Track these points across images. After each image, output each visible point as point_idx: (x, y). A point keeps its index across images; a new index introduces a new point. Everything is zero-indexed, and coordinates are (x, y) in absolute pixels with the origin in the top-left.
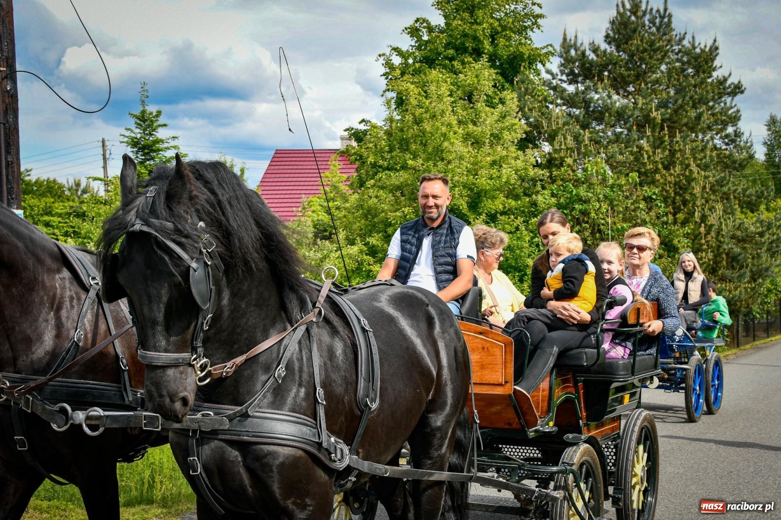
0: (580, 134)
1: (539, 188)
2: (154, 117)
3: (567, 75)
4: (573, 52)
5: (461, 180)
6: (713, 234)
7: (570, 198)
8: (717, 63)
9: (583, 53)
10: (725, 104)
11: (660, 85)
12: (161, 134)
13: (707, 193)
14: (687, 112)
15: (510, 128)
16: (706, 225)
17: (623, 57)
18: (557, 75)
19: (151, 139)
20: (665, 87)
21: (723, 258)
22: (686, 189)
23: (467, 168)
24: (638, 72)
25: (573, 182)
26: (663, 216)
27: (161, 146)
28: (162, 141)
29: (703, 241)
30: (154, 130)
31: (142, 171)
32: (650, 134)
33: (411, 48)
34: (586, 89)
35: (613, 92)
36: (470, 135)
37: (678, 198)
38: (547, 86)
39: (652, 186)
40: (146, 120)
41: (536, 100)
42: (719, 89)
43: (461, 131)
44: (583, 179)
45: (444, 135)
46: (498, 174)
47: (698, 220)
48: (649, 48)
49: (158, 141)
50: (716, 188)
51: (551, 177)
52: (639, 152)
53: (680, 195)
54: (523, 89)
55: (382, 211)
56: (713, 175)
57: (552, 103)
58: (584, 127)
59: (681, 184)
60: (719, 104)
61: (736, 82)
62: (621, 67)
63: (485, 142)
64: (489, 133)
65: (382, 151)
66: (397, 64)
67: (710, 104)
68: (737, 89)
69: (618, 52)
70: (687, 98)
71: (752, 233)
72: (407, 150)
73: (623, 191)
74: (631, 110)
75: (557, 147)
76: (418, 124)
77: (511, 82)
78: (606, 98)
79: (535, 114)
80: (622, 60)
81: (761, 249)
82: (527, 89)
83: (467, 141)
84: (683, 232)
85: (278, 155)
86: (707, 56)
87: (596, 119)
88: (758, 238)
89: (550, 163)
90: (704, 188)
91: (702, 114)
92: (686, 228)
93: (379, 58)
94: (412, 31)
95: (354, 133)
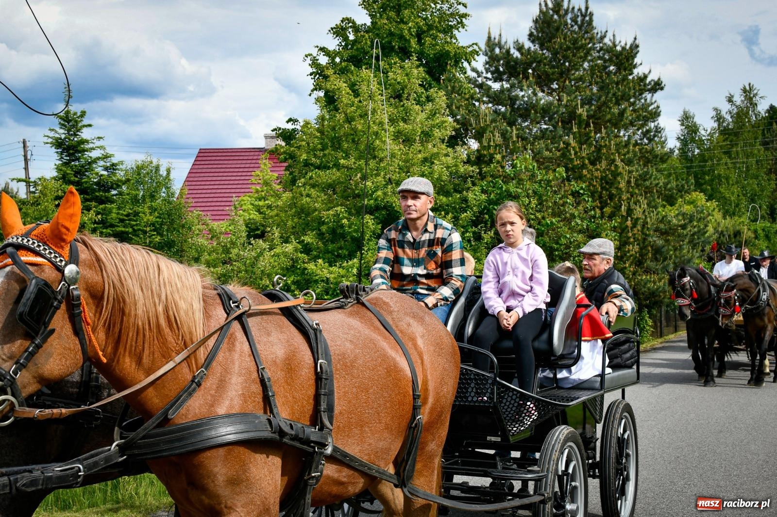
0: (507, 131)
1: (469, 184)
2: (78, 117)
3: (492, 73)
4: (497, 51)
6: (639, 227)
7: (500, 194)
8: (637, 60)
9: (508, 51)
10: (646, 100)
11: (584, 83)
12: (85, 134)
13: (632, 187)
14: (610, 108)
15: (440, 126)
16: (632, 218)
17: (547, 55)
18: (482, 73)
19: (76, 139)
20: (588, 84)
21: (649, 251)
22: (612, 184)
23: (399, 165)
24: (562, 70)
25: (502, 178)
26: (591, 210)
27: (87, 146)
28: (87, 141)
29: (630, 234)
31: (68, 172)
32: (577, 130)
33: (338, 47)
34: (511, 87)
35: (538, 89)
36: (400, 133)
37: (604, 192)
38: (473, 84)
39: (579, 182)
40: (71, 121)
41: (462, 98)
42: (640, 85)
43: (392, 129)
44: (512, 175)
45: (376, 134)
47: (625, 214)
48: (572, 46)
49: (83, 142)
50: (640, 182)
51: (480, 173)
52: (566, 148)
53: (607, 190)
54: (449, 88)
55: (316, 210)
56: (637, 170)
57: (478, 100)
58: (511, 124)
59: (607, 179)
60: (639, 100)
61: (656, 79)
62: (545, 65)
63: (415, 139)
64: (420, 131)
65: (314, 149)
66: (325, 64)
67: (632, 100)
68: (657, 86)
69: (542, 50)
70: (610, 95)
71: (675, 225)
72: (339, 148)
73: (551, 187)
74: (555, 107)
75: (486, 144)
76: (350, 123)
77: (438, 80)
78: (532, 95)
79: (462, 111)
80: (546, 58)
81: (683, 241)
82: (453, 88)
83: (398, 139)
84: (610, 226)
85: (202, 155)
86: (628, 53)
87: (521, 116)
88: (680, 231)
89: (479, 159)
90: (629, 182)
91: (625, 110)
92: (613, 221)
93: (306, 58)
94: (339, 31)
95: (282, 133)
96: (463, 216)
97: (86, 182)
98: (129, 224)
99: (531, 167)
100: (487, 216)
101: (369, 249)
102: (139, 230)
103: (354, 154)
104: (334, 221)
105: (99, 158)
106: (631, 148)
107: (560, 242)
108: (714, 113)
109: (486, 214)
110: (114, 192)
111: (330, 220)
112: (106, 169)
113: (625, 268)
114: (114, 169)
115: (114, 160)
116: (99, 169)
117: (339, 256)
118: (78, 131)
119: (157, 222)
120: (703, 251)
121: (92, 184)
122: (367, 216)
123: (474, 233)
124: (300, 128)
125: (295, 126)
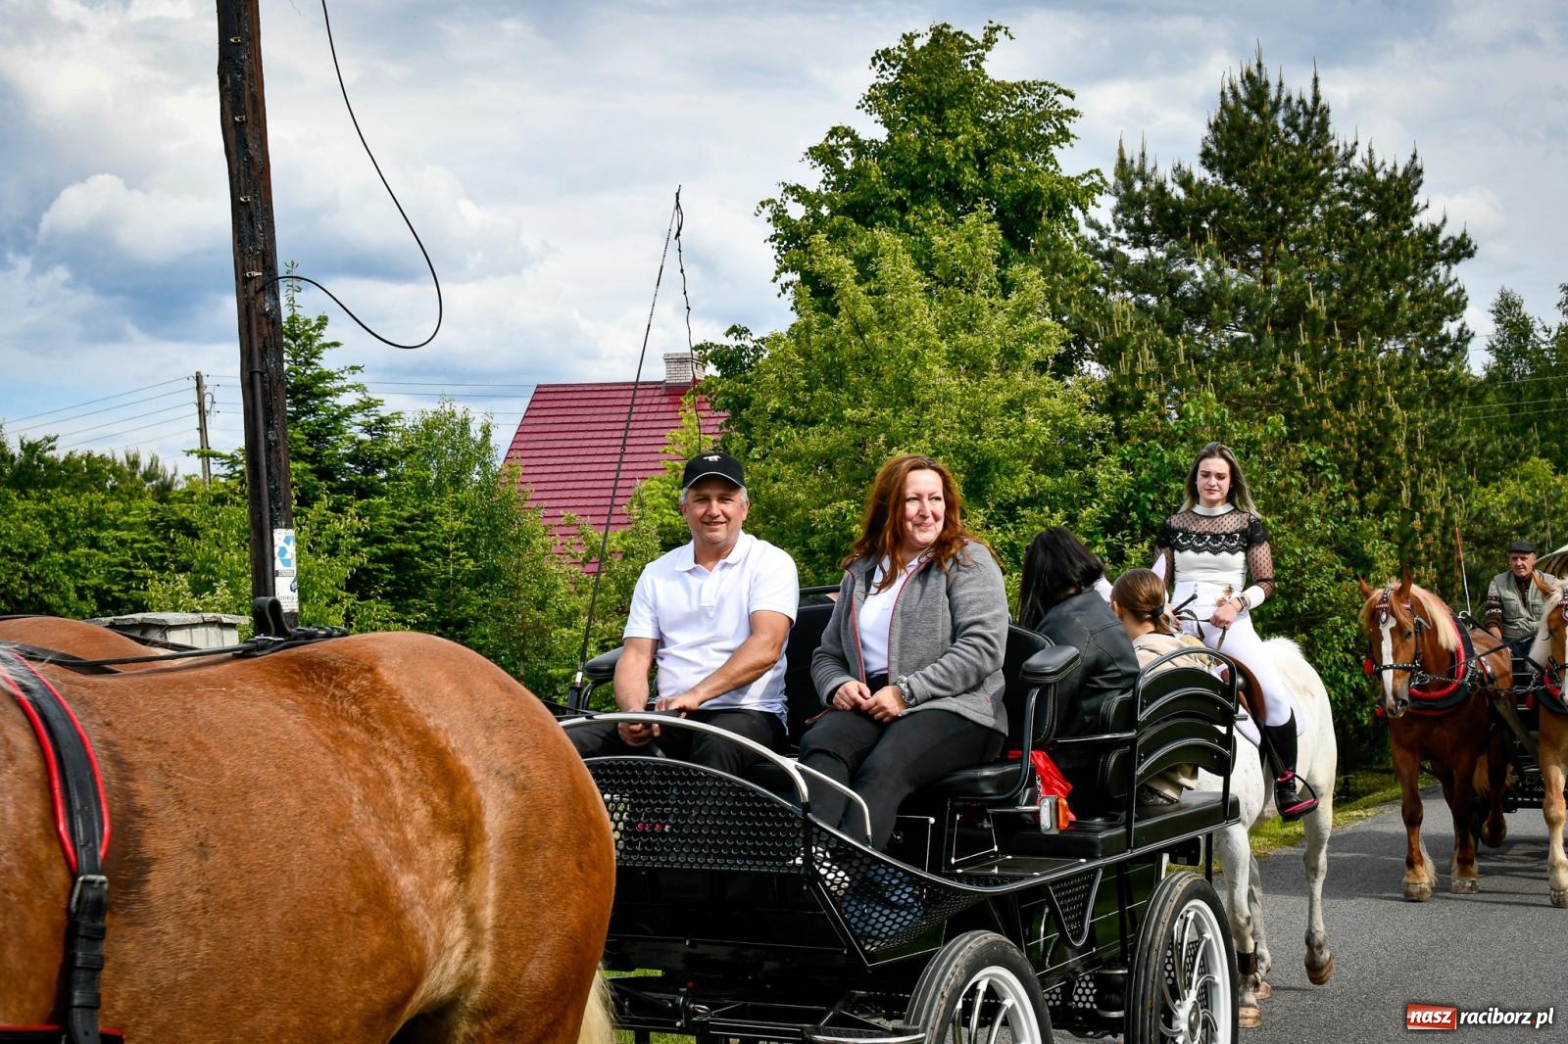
0: (1165, 345)
1: (1098, 451)
2: (313, 329)
3: (1129, 229)
4: (1138, 186)
5: (950, 439)
6: (1437, 532)
7: (1158, 470)
8: (1419, 199)
9: (1161, 187)
10: (1436, 278)
11: (1314, 246)
12: (328, 361)
13: (1419, 452)
14: (1369, 296)
15: (1038, 337)
16: (1422, 515)
17: (1238, 192)
18: (1109, 230)
19: (309, 372)
20: (1323, 249)
22: (1380, 446)
23: (959, 416)
24: (1269, 221)
25: (1161, 437)
26: (1340, 499)
27: (331, 385)
28: (330, 376)
29: (1421, 546)
31: (296, 436)
32: (1307, 341)
33: (823, 186)
34: (1169, 257)
35: (1223, 262)
36: (961, 354)
37: (1365, 463)
38: (1090, 252)
39: (1314, 443)
40: (299, 336)
41: (1073, 281)
42: (1427, 249)
43: (944, 346)
44: (1181, 432)
45: (915, 356)
46: (1018, 425)
47: (1407, 506)
48: (1289, 175)
49: (324, 376)
50: (1431, 441)
51: (1117, 429)
52: (1288, 377)
53: (1370, 459)
54: (1048, 262)
55: (797, 505)
56: (1426, 417)
57: (1104, 286)
58: (1173, 331)
59: (1370, 436)
60: (1424, 277)
61: (1458, 236)
62: (1236, 214)
63: (989, 365)
64: (998, 347)
65: (793, 389)
66: (798, 218)
67: (1410, 278)
68: (1462, 249)
69: (1229, 184)
70: (1369, 270)
71: (1505, 527)
72: (841, 385)
73: (1260, 453)
74: (1260, 295)
75: (1124, 372)
76: (861, 335)
77: (1023, 246)
78: (1212, 273)
79: (1075, 309)
80: (1238, 199)
82: (1056, 262)
83: (956, 364)
84: (1379, 529)
85: (542, 397)
86: (1402, 186)
87: (1189, 313)
89: (1114, 402)
90: (1411, 442)
91: (1398, 299)
92: (1385, 520)
93: (761, 208)
94: (824, 155)
95: (714, 354)
96: (1084, 513)
97: (331, 456)
98: (414, 536)
99: (1216, 415)
100: (1134, 515)
102: (434, 547)
103: (869, 395)
104: (835, 529)
105: (353, 409)
106: (1413, 373)
107: (1282, 563)
109: (1133, 509)
110: (382, 475)
111: (828, 526)
112: (368, 429)
114: (383, 429)
115: (384, 412)
116: (355, 429)
118: (314, 355)
119: (468, 530)
121: (341, 460)
123: (1108, 545)
124: (751, 345)
125: (742, 342)
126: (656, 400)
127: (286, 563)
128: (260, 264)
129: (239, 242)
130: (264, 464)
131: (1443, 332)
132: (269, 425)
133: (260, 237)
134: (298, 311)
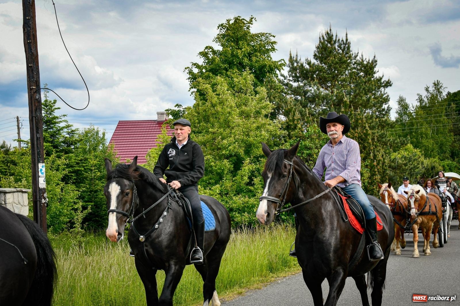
0: (302, 111)
1: (283, 141)
2: (52, 104)
3: (293, 77)
4: (295, 64)
5: (240, 137)
6: (381, 165)
8: (376, 69)
9: (302, 65)
10: (381, 92)
11: (346, 82)
12: (56, 113)
13: (376, 142)
14: (361, 97)
15: (265, 108)
16: (376, 160)
17: (324, 66)
18: (287, 77)
19: (51, 116)
20: (348, 83)
21: (387, 178)
22: (365, 140)
23: (243, 131)
24: (333, 75)
25: (302, 137)
27: (57, 120)
28: (57, 118)
29: (376, 170)
30: (52, 111)
31: (47, 135)
32: (344, 110)
33: (203, 63)
34: (304, 85)
35: (320, 87)
36: (243, 112)
38: (281, 83)
40: (48, 106)
41: (276, 92)
42: (378, 84)
43: (238, 110)
44: (307, 136)
45: (229, 113)
46: (260, 134)
47: (372, 158)
48: (339, 62)
49: (55, 118)
50: (380, 139)
51: (289, 135)
53: (362, 144)
54: (269, 86)
56: (378, 132)
57: (285, 93)
58: (305, 106)
59: (362, 137)
60: (378, 92)
61: (387, 80)
62: (324, 73)
63: (251, 116)
64: (254, 110)
65: (194, 123)
66: (196, 73)
67: (373, 92)
68: (388, 84)
69: (322, 64)
70: (361, 90)
71: (401, 164)
72: (208, 122)
74: (330, 96)
75: (291, 118)
76: (214, 107)
77: (262, 81)
78: (316, 90)
79: (277, 100)
80: (324, 69)
81: (405, 173)
82: (271, 86)
83: (242, 116)
84: (364, 165)
85: (121, 124)
86: (371, 65)
87: (310, 102)
88: (404, 167)
89: (288, 127)
90: (373, 139)
91: (370, 98)
92: (366, 162)
93: (185, 70)
94: (204, 54)
95: (171, 112)
97: (57, 141)
98: (82, 165)
99: (317, 131)
101: (226, 179)
102: (88, 169)
103: (216, 124)
105: (64, 127)
106: (374, 119)
108: (417, 97)
110: (73, 147)
112: (69, 133)
113: (374, 189)
114: (73, 134)
115: (73, 128)
116: (64, 133)
117: (209, 183)
119: (98, 164)
120: (416, 178)
121: (60, 143)
122: (225, 161)
124: (182, 110)
125: (180, 109)
126: (154, 126)
127: (42, 173)
128: (35, 85)
129: (29, 78)
130: (36, 144)
131: (383, 107)
132: (37, 132)
133: (35, 76)
134: (48, 98)
